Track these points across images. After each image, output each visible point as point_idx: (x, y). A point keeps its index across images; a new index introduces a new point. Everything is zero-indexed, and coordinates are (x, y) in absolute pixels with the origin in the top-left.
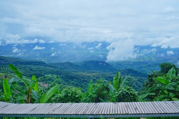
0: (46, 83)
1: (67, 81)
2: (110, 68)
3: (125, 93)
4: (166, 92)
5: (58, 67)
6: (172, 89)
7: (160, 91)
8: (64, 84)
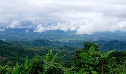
0: (4, 56)
1: (20, 55)
2: (52, 45)
3: (52, 68)
4: (87, 65)
5: (14, 44)
6: (92, 63)
7: (83, 65)
8: (18, 57)
